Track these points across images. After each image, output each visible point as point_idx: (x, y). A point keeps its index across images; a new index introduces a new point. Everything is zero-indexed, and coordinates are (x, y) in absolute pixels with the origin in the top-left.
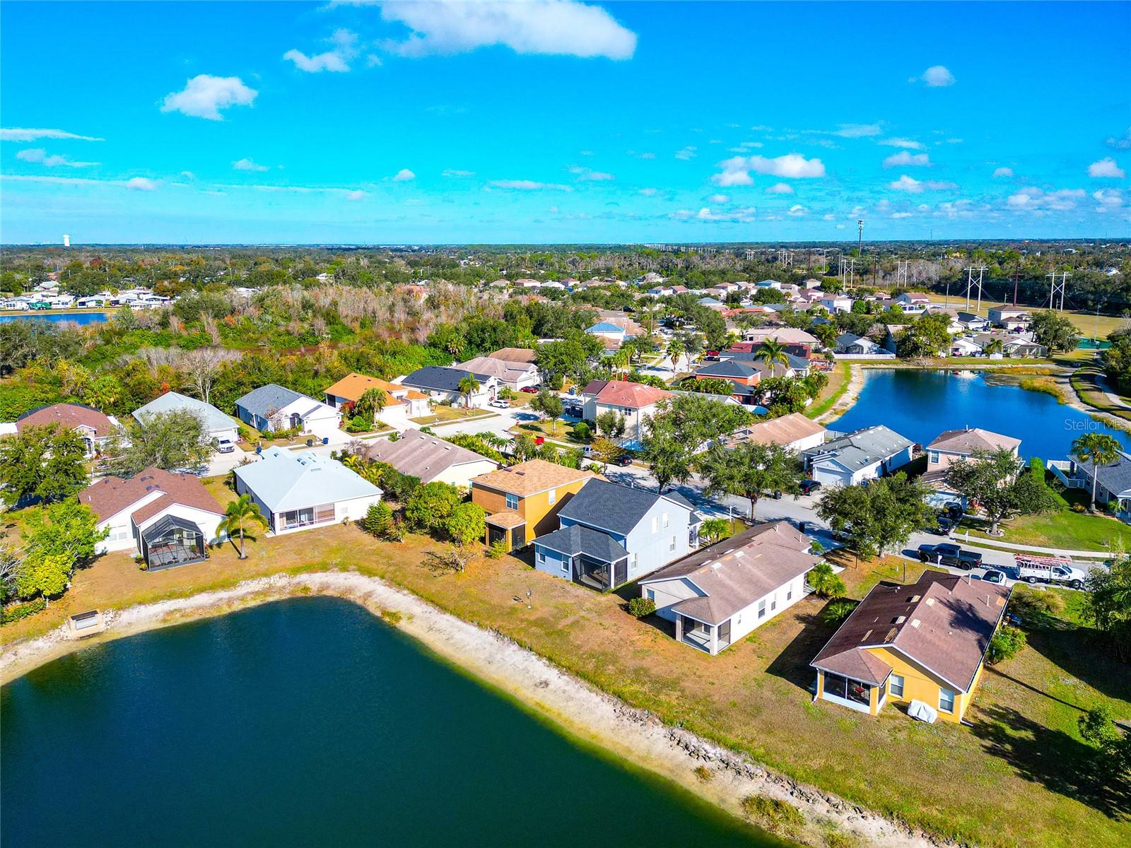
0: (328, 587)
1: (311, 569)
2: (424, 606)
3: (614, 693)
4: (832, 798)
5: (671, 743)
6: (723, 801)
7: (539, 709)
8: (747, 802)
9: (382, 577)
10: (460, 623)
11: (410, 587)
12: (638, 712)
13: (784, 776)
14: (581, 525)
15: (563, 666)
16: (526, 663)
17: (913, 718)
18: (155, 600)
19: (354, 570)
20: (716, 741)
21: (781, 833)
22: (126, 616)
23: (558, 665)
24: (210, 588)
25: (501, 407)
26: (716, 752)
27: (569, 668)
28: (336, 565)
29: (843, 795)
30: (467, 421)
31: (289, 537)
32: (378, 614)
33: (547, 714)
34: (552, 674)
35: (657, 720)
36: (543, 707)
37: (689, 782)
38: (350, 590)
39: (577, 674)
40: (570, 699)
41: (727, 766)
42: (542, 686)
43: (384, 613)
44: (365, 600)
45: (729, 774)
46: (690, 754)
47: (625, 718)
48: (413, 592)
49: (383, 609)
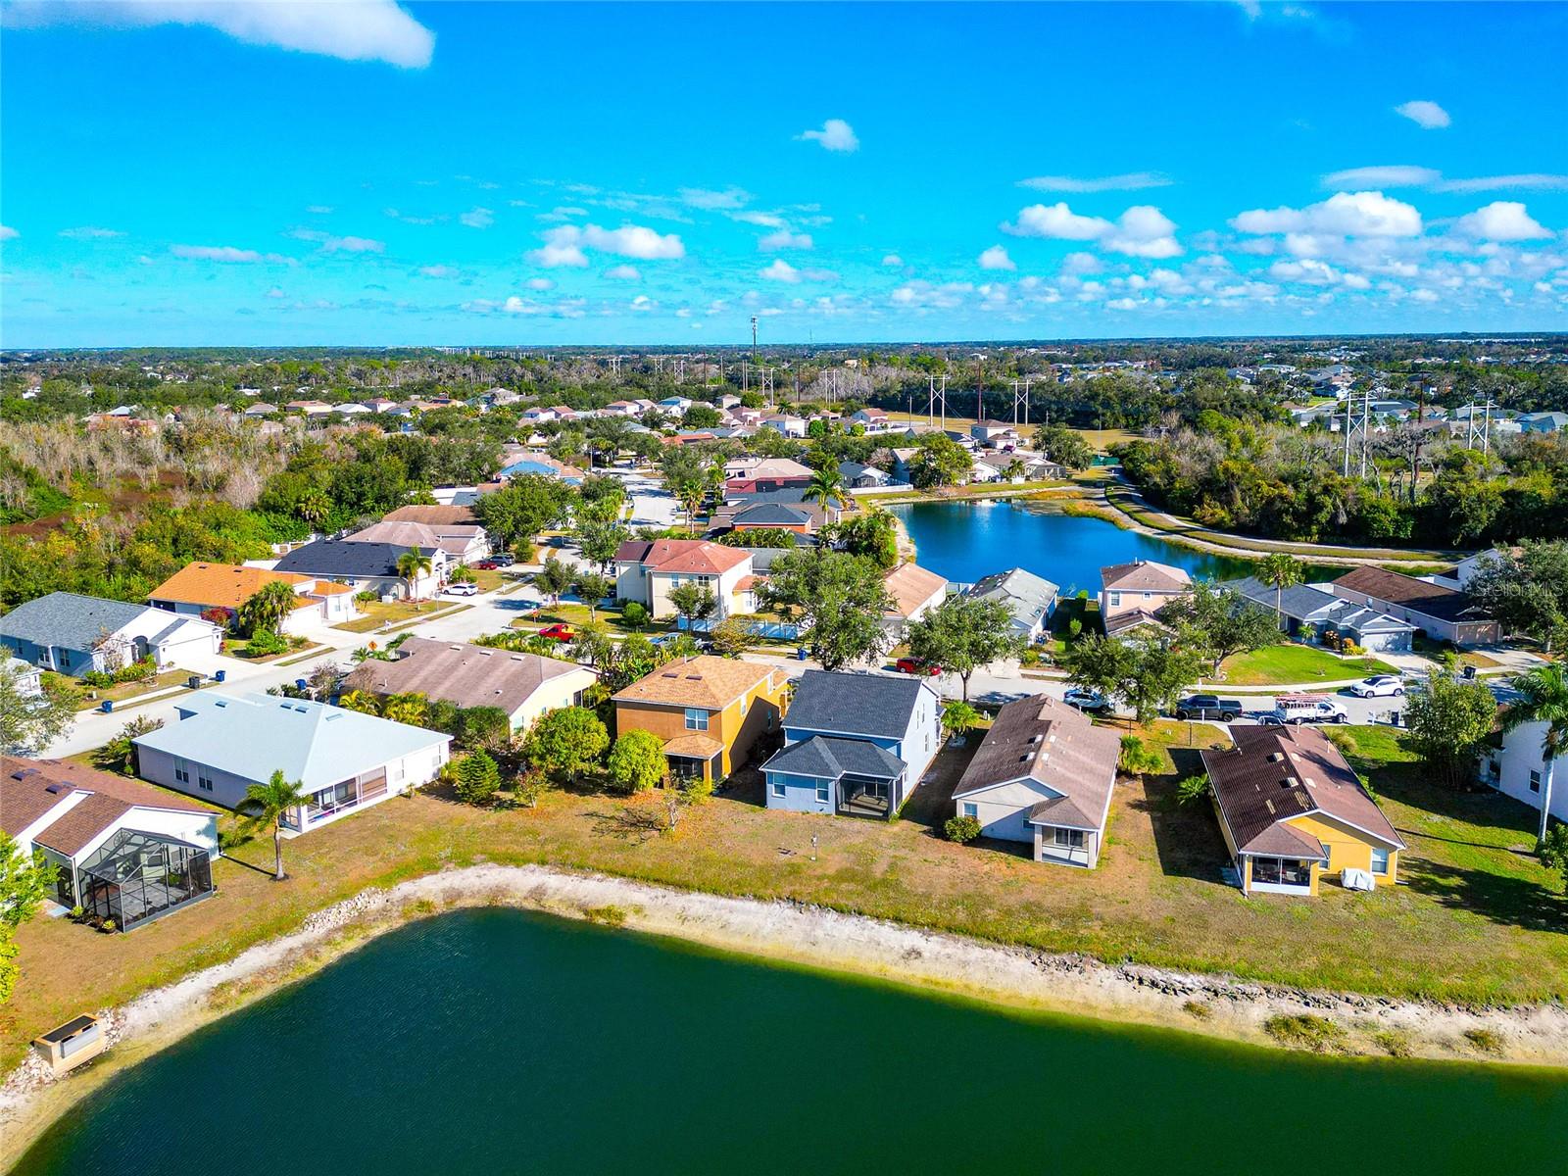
0: (460, 895)
1: (412, 872)
2: (645, 889)
3: (1018, 942)
4: (1351, 997)
5: (1131, 985)
6: (1244, 1034)
7: (933, 987)
8: (1268, 1027)
9: (543, 863)
10: (723, 901)
11: (602, 867)
12: (1065, 957)
13: (1286, 988)
14: (823, 735)
15: (923, 925)
16: (866, 933)
17: (1351, 889)
18: (173, 977)
19: (483, 861)
20: (1186, 968)
21: (1330, 1051)
22: (138, 1015)
23: (915, 924)
24: (261, 937)
25: (465, 594)
26: (1192, 980)
27: (934, 926)
28: (448, 860)
29: (1360, 990)
30: (430, 619)
31: (327, 831)
32: (580, 916)
33: (949, 990)
34: (913, 939)
35: (1095, 962)
36: (937, 984)
37: (1188, 1024)
38: (500, 891)
39: (949, 930)
40: (965, 964)
41: (1216, 993)
42: (914, 955)
43: (586, 913)
44: (539, 901)
45: (1224, 1001)
46: (1164, 991)
47: (1053, 969)
48: (613, 873)
49: (580, 907)
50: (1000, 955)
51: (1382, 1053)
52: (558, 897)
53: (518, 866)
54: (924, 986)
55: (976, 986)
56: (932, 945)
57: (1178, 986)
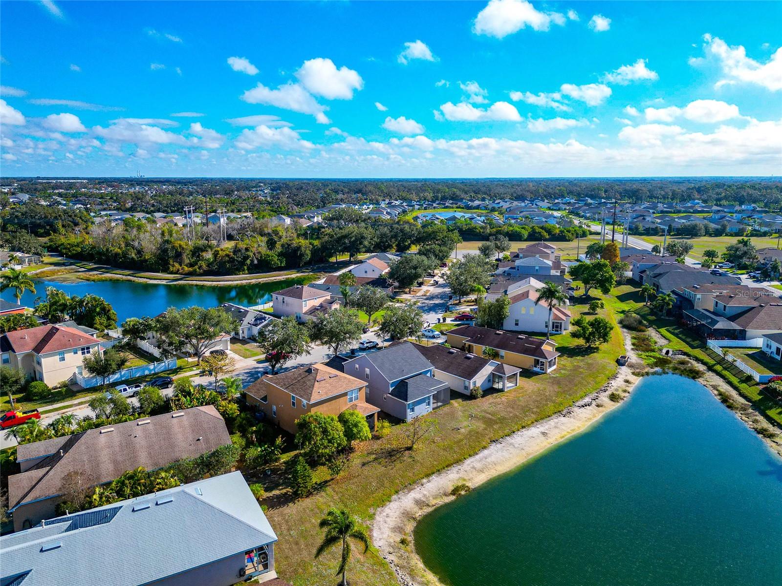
3: (553, 413)
5: (583, 408)
6: (613, 406)
8: (612, 401)
13: (597, 390)
16: (525, 437)
26: (587, 400)
35: (571, 408)
37: (605, 411)
38: (408, 515)
39: (536, 421)
40: (556, 427)
41: (594, 400)
42: (545, 434)
43: (453, 494)
45: (597, 400)
46: (589, 405)
47: (569, 416)
48: (427, 476)
49: (446, 495)
50: (556, 420)
51: (628, 394)
52: (431, 498)
53: (390, 501)
54: (563, 439)
55: (569, 431)
56: (541, 428)
57: (589, 402)
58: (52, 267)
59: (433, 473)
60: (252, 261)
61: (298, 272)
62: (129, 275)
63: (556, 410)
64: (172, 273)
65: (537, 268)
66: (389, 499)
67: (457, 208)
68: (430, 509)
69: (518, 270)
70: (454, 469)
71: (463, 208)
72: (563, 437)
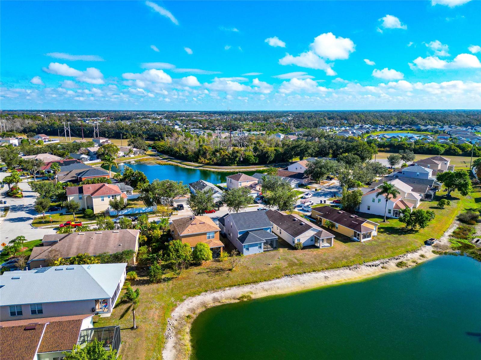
0: (194, 310)
1: (170, 309)
4: (400, 256)
5: (369, 267)
6: (395, 269)
8: (397, 266)
9: (206, 291)
12: (354, 266)
13: (391, 258)
14: (250, 231)
15: (320, 270)
16: (311, 277)
28: (175, 301)
29: (400, 254)
33: (343, 282)
34: (322, 274)
35: (359, 265)
37: (385, 271)
38: (204, 304)
39: (326, 269)
40: (338, 275)
41: (383, 263)
42: (327, 278)
43: (239, 299)
44: (220, 302)
45: (385, 264)
46: (375, 266)
47: (354, 270)
48: (231, 286)
49: (234, 299)
50: (342, 271)
51: (415, 264)
52: (224, 299)
53: (199, 295)
54: (337, 283)
55: (346, 279)
56: (327, 274)
57: (377, 264)
58: (149, 157)
59: (235, 286)
60: (240, 159)
61: (265, 167)
62: (178, 163)
63: (346, 265)
64: (199, 163)
65: (418, 173)
66: (199, 294)
67: (411, 130)
68: (219, 304)
69: (404, 174)
70: (250, 286)
71: (415, 131)
72: (339, 282)
